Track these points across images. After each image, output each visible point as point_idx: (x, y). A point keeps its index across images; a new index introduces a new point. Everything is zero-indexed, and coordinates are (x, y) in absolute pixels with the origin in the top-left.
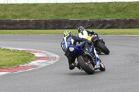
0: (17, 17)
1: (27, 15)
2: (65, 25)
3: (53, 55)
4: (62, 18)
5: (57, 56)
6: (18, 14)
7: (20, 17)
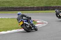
0: (29, 6)
1: (33, 5)
2: (50, 9)
3: (45, 22)
4: (48, 6)
5: (47, 22)
6: (29, 4)
7: (30, 5)
